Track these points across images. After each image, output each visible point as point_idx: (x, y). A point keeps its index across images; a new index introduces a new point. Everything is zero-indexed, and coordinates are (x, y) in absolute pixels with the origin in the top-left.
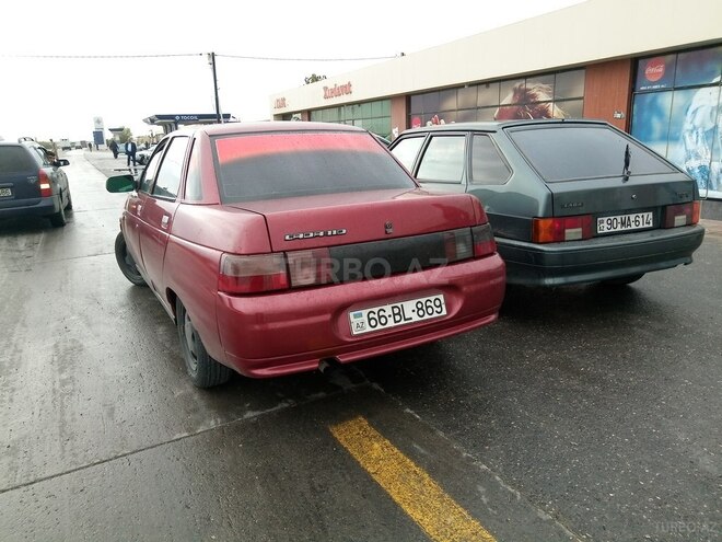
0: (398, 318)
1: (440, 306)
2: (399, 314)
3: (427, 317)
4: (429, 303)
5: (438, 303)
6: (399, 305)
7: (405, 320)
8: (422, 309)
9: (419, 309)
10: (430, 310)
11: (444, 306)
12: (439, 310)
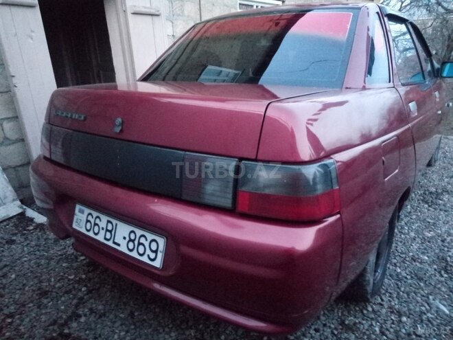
0: (108, 236)
1: (156, 252)
2: (110, 231)
3: (134, 254)
4: (143, 240)
5: (154, 246)
6: (114, 222)
7: (114, 243)
8: (133, 241)
9: (130, 240)
10: (141, 249)
11: (160, 255)
12: (152, 256)
